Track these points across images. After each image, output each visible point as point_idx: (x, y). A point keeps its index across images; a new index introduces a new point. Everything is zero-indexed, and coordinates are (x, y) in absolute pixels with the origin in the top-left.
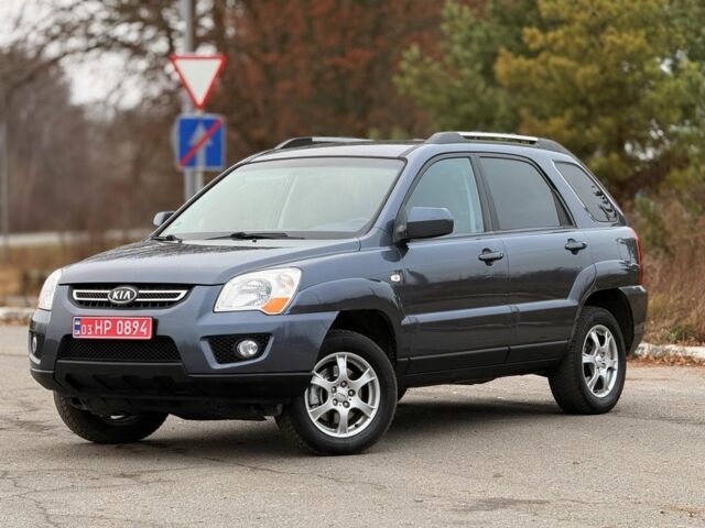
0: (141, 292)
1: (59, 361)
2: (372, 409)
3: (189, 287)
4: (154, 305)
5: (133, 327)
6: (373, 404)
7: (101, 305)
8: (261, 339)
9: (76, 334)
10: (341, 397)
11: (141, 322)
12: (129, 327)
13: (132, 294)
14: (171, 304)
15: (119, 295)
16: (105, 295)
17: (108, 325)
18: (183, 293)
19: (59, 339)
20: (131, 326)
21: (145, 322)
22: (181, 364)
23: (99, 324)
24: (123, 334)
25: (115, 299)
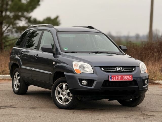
0: (124, 68)
1: (102, 87)
8: (147, 79)
9: (110, 80)
13: (122, 69)
15: (119, 69)
16: (114, 69)
17: (120, 77)
19: (103, 81)
20: (127, 77)
21: (130, 76)
22: (137, 87)
23: (117, 77)
24: (125, 79)
25: (118, 70)
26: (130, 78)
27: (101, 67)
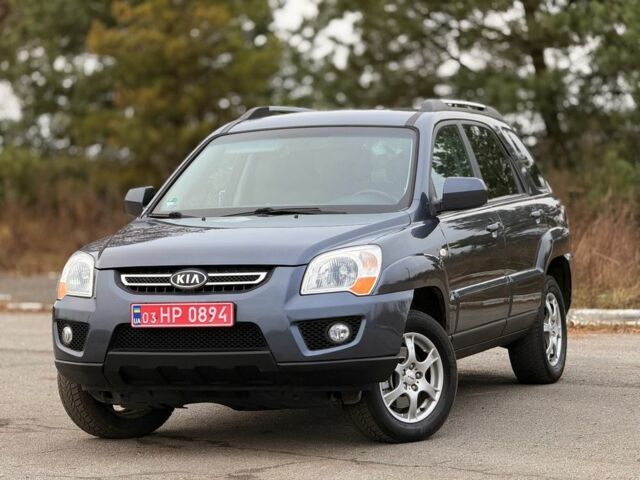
0: (210, 275)
1: (110, 353)
2: (436, 391)
3: (269, 269)
4: (229, 289)
5: (209, 313)
6: (436, 385)
7: (160, 290)
8: (353, 322)
9: (135, 323)
10: (410, 381)
11: (219, 308)
12: (204, 314)
13: (201, 278)
14: (249, 287)
15: (184, 279)
16: (167, 280)
17: (177, 312)
18: (263, 275)
19: (111, 329)
20: (207, 313)
21: (224, 308)
22: (268, 352)
23: (165, 312)
24: (197, 322)
25: (180, 284)
26: (220, 317)
27: (121, 270)
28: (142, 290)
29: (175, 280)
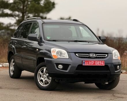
0: (97, 55)
1: (76, 71)
11: (102, 62)
13: (95, 55)
15: (92, 55)
16: (88, 55)
17: (93, 62)
18: (107, 55)
19: (77, 66)
20: (99, 63)
23: (90, 62)
24: (97, 65)
27: (75, 53)
28: (82, 57)
29: (90, 55)
